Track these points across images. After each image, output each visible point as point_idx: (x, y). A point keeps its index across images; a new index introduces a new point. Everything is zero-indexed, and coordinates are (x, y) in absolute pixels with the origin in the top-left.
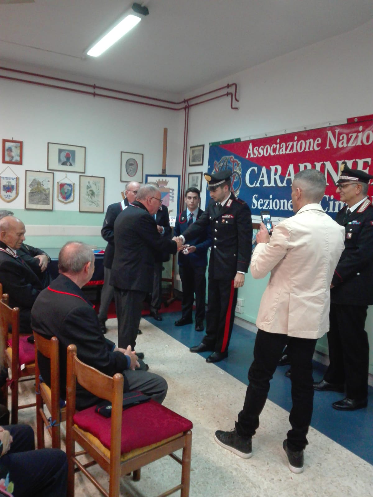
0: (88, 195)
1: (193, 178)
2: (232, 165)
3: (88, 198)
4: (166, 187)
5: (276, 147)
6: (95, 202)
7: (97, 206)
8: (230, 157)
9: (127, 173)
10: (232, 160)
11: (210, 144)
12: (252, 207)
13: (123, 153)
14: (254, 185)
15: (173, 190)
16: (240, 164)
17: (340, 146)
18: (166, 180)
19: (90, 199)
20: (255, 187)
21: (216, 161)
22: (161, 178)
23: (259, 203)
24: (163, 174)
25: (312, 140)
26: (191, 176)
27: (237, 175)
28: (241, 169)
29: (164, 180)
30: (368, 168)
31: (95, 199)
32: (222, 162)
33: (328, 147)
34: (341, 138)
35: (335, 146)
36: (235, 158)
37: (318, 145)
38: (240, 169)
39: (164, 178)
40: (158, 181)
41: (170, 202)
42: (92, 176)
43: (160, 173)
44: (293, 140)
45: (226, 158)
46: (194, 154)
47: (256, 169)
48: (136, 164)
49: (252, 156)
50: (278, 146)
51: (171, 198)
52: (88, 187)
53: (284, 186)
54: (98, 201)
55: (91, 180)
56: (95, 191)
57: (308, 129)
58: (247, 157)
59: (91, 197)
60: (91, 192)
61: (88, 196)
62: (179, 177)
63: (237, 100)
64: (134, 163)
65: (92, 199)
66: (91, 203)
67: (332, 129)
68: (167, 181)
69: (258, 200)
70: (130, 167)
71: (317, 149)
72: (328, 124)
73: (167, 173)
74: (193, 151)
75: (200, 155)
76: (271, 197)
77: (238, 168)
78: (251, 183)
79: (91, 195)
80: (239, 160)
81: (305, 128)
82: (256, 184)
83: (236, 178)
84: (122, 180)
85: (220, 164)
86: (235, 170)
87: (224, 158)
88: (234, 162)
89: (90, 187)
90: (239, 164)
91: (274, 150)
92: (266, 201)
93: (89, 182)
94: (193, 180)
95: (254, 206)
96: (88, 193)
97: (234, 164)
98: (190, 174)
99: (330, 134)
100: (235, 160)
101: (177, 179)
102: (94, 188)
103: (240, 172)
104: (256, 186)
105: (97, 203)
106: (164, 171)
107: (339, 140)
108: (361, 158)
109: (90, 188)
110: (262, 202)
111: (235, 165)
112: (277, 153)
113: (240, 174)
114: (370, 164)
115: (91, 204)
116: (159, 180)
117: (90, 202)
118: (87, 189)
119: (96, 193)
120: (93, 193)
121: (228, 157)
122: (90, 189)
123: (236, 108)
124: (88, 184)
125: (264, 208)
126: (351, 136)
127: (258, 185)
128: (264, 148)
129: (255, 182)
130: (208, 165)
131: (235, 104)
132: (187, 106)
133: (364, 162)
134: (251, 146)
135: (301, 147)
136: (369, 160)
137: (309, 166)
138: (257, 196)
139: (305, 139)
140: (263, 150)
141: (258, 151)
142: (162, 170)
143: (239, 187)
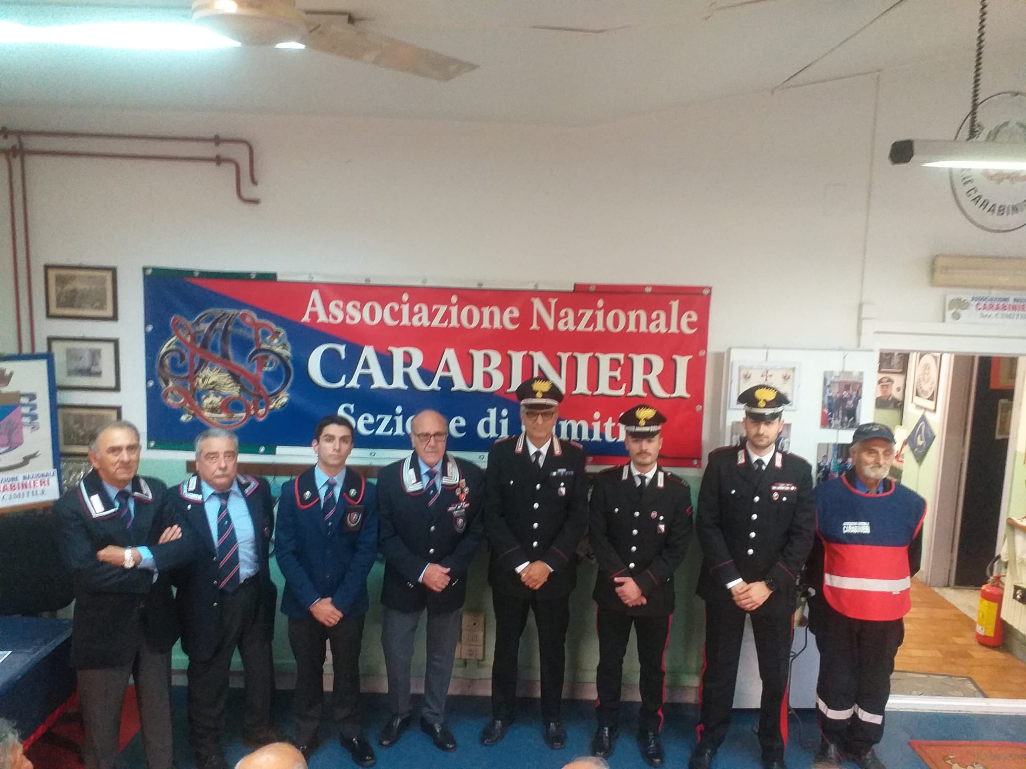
2: (253, 332)
4: (5, 390)
5: (400, 310)
8: (242, 312)
10: (248, 320)
11: (145, 269)
14: (341, 383)
15: (32, 397)
16: (283, 333)
17: (561, 326)
18: (3, 371)
20: (343, 386)
21: (177, 317)
23: (362, 420)
25: (496, 310)
26: (59, 345)
27: (273, 358)
28: (288, 345)
30: (619, 370)
32: (207, 321)
33: (535, 326)
34: (562, 313)
35: (551, 327)
36: (259, 316)
37: (513, 321)
38: (284, 345)
41: (26, 431)
44: (448, 302)
45: (225, 314)
46: (68, 288)
47: (342, 349)
49: (322, 318)
50: (406, 309)
51: (26, 420)
53: (433, 391)
57: (485, 286)
58: (306, 318)
62: (47, 357)
63: (254, 182)
67: (545, 296)
68: (7, 373)
69: (355, 415)
71: (510, 326)
72: (534, 285)
74: (60, 280)
75: (100, 292)
76: (399, 409)
77: (276, 341)
80: (276, 324)
81: (480, 284)
82: (347, 381)
83: (268, 364)
85: (196, 324)
86: (264, 346)
87: (213, 311)
88: (258, 326)
90: (278, 333)
91: (397, 315)
92: (381, 420)
97: (260, 331)
98: (54, 338)
99: (538, 304)
100: (259, 320)
101: (40, 363)
103: (284, 351)
104: (349, 386)
107: (557, 319)
108: (605, 352)
110: (371, 420)
111: (265, 334)
112: (405, 321)
113: (288, 358)
114: (622, 362)
121: (228, 311)
123: (256, 202)
125: (380, 431)
126: (583, 314)
127: (354, 383)
128: (362, 306)
129: (344, 377)
130: (146, 324)
131: (249, 191)
132: (14, 148)
133: (612, 360)
134: (315, 295)
135: (470, 319)
136: (621, 356)
137: (496, 358)
138: (352, 407)
139: (480, 305)
140: (361, 310)
141: (344, 310)
143: (285, 385)
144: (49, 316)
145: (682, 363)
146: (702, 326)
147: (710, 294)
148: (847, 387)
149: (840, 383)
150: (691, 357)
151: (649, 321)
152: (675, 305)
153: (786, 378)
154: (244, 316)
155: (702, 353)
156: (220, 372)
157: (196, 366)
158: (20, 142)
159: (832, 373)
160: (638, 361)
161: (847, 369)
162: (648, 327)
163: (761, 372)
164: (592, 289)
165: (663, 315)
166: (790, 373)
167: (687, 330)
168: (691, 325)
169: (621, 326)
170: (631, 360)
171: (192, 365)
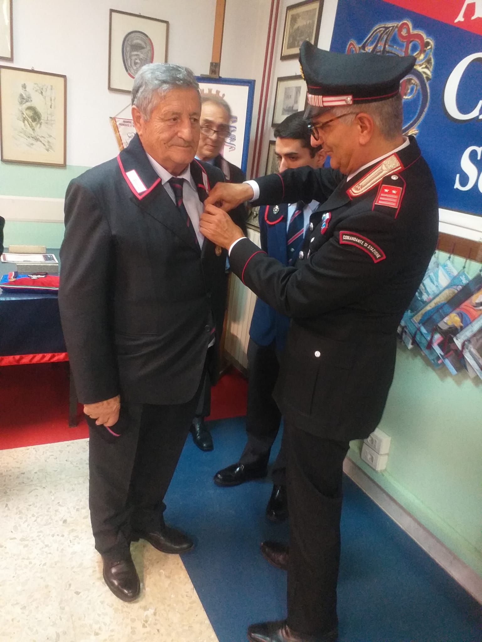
0: (24, 119)
1: (287, 89)
2: (404, 49)
3: (23, 127)
6: (42, 139)
7: (48, 150)
8: (400, 23)
9: (127, 71)
10: (404, 33)
12: (457, 185)
13: (114, 14)
14: (474, 114)
16: (432, 43)
18: (218, 92)
19: (29, 130)
20: (474, 120)
21: (352, 41)
22: (206, 87)
24: (214, 76)
26: (283, 85)
27: (415, 80)
28: (433, 61)
31: (41, 130)
32: (372, 43)
36: (415, 27)
38: (429, 61)
39: (216, 88)
42: (32, 71)
43: (206, 71)
45: (387, 28)
46: (296, 27)
48: (149, 48)
52: (23, 99)
54: (51, 136)
55: (30, 80)
56: (40, 109)
58: (460, 18)
59: (31, 126)
60: (30, 113)
61: (24, 122)
62: (251, 84)
64: (143, 44)
65: (33, 130)
66: (31, 141)
70: (135, 53)
73: (224, 73)
74: (294, 20)
75: (310, 26)
77: (422, 56)
78: (464, 107)
79: (30, 120)
80: (429, 34)
83: (411, 90)
84: (113, 86)
85: (363, 47)
87: (378, 28)
88: (410, 37)
89: (28, 99)
93: (24, 86)
94: (287, 96)
95: (464, 180)
96: (23, 114)
97: (411, 45)
98: (280, 79)
100: (413, 32)
101: (245, 90)
102: (38, 102)
103: (426, 70)
105: (49, 142)
106: (215, 66)
109: (27, 101)
113: (428, 78)
115: (32, 144)
117: (29, 137)
118: (21, 103)
119: (44, 117)
120: (36, 116)
121: (389, 25)
122: (28, 104)
124: (21, 91)
138: (479, 151)
142: (212, 64)
143: (415, 122)
144: (282, 58)
154: (400, 28)
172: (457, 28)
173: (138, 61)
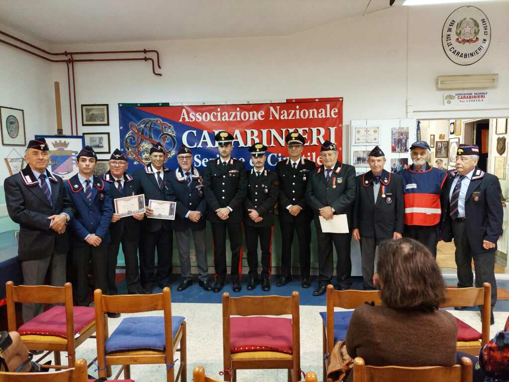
2: (161, 127)
4: (66, 149)
5: (217, 115)
8: (156, 119)
9: (9, 134)
10: (159, 122)
11: (119, 104)
13: (2, 109)
14: (195, 146)
16: (172, 126)
17: (282, 118)
18: (65, 142)
20: (196, 147)
21: (132, 122)
22: (58, 140)
23: (203, 161)
24: (60, 135)
25: (255, 112)
26: (87, 136)
27: (169, 137)
28: (174, 131)
29: (63, 142)
32: (143, 124)
33: (271, 118)
34: (282, 112)
35: (278, 118)
36: (163, 121)
37: (262, 116)
39: (63, 140)
40: (54, 143)
43: (56, 133)
44: (236, 111)
46: (91, 113)
47: (195, 132)
48: (17, 123)
49: (187, 120)
50: (219, 114)
51: (74, 162)
57: (250, 103)
58: (181, 120)
62: (82, 137)
63: (160, 68)
64: (14, 121)
67: (274, 105)
68: (67, 143)
69: (201, 160)
71: (261, 119)
72: (270, 101)
73: (64, 133)
74: (87, 110)
75: (102, 114)
77: (170, 130)
78: (190, 144)
80: (170, 124)
81: (248, 102)
82: (197, 145)
83: (167, 140)
84: (4, 142)
85: (139, 125)
86: (165, 132)
87: (145, 120)
88: (162, 124)
90: (170, 127)
91: (215, 117)
97: (163, 126)
98: (84, 134)
99: (272, 109)
101: (80, 140)
103: (173, 134)
104: (198, 147)
106: (60, 131)
107: (280, 115)
108: (300, 128)
111: (165, 127)
112: (219, 119)
113: (174, 136)
114: (308, 131)
116: (56, 142)
121: (151, 119)
123: (160, 75)
126: (291, 112)
127: (200, 146)
128: (202, 115)
129: (196, 144)
130: (120, 126)
131: (158, 71)
132: (70, 59)
133: (303, 130)
134: (184, 111)
135: (245, 117)
136: (307, 129)
137: (256, 132)
138: (199, 155)
139: (249, 111)
140: (202, 116)
141: (195, 116)
142: (58, 130)
143: (174, 147)
144: (83, 125)
145: (333, 130)
146: (340, 114)
147: (342, 101)
148: (402, 134)
149: (399, 133)
150: (336, 127)
151: (318, 113)
152: (328, 106)
153: (375, 132)
154: (157, 121)
155: (340, 125)
156: (149, 144)
157: (139, 142)
158: (72, 57)
159: (395, 128)
160: (314, 130)
161: (401, 127)
162: (318, 116)
163: (364, 130)
164: (294, 101)
165: (323, 110)
166: (377, 129)
167: (333, 116)
168: (335, 114)
169: (307, 116)
170: (311, 130)
171: (138, 142)
172: (180, 123)
173: (13, 129)
